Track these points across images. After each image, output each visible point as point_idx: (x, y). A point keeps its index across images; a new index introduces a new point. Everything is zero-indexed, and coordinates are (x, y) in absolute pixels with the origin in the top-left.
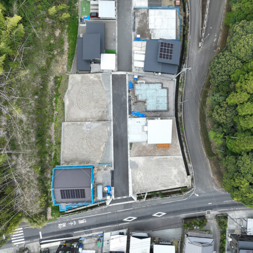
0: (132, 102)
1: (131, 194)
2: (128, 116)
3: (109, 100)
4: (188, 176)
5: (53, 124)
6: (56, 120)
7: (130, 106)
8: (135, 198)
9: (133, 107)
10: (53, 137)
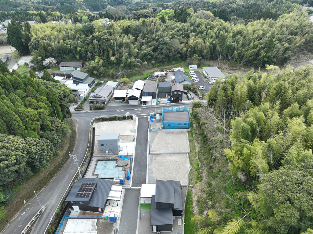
0: (129, 166)
1: (137, 119)
2: (134, 157)
3: (150, 167)
4: (94, 127)
5: (197, 150)
6: (196, 153)
7: (131, 163)
8: (134, 117)
9: (129, 162)
10: (196, 143)
